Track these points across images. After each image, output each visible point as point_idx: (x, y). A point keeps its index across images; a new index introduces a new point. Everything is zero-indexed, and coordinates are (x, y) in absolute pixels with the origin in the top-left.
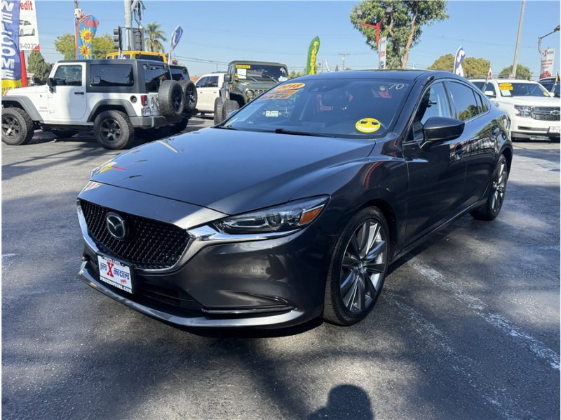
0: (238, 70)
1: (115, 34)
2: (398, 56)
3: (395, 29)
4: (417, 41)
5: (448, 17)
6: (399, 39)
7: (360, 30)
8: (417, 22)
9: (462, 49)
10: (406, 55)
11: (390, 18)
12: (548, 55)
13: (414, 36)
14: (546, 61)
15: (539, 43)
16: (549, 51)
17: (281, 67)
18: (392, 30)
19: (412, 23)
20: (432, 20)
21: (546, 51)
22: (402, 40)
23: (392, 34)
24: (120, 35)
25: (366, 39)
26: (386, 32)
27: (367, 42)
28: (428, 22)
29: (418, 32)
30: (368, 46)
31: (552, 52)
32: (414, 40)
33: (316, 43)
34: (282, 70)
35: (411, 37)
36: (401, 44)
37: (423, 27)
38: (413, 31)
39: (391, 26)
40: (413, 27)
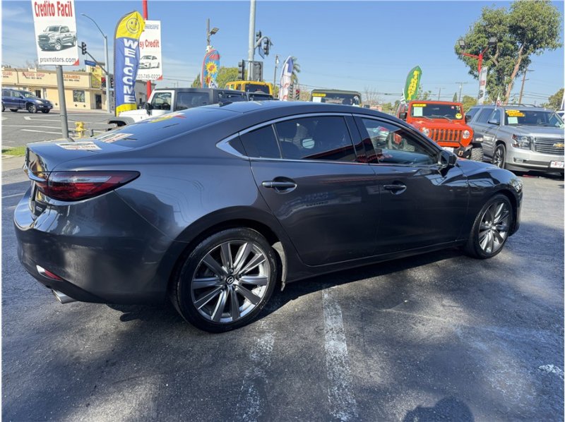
0: (314, 98)
1: (240, 66)
2: (503, 85)
3: (499, 59)
4: (524, 70)
6: (505, 68)
7: (465, 60)
8: (525, 51)
10: (510, 85)
11: (495, 48)
13: (520, 65)
17: (355, 95)
18: (497, 60)
19: (520, 53)
20: (542, 49)
22: (507, 69)
23: (496, 63)
24: (243, 67)
25: (469, 69)
26: (489, 62)
27: (471, 73)
28: (538, 51)
29: (526, 62)
32: (520, 69)
33: (416, 73)
34: (356, 98)
35: (517, 67)
36: (506, 73)
37: (532, 57)
38: (520, 60)
39: (496, 55)
40: (520, 56)
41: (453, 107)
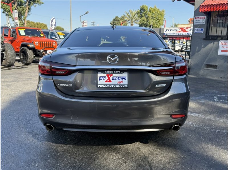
2: (22, 20)
3: (18, 7)
4: (29, 13)
5: (43, 3)
6: (21, 12)
8: (29, 5)
9: (54, 19)
10: (25, 20)
12: (84, 23)
13: (28, 11)
14: (84, 26)
15: (80, 18)
16: (85, 22)
19: (27, 4)
20: (36, 4)
21: (83, 22)
22: (23, 12)
26: (14, 8)
27: (3, 12)
28: (34, 5)
29: (29, 9)
30: (4, 14)
31: (86, 22)
35: (27, 11)
36: (23, 14)
37: (32, 7)
38: (27, 8)
39: (16, 5)
40: (27, 6)
41: (38, 31)
